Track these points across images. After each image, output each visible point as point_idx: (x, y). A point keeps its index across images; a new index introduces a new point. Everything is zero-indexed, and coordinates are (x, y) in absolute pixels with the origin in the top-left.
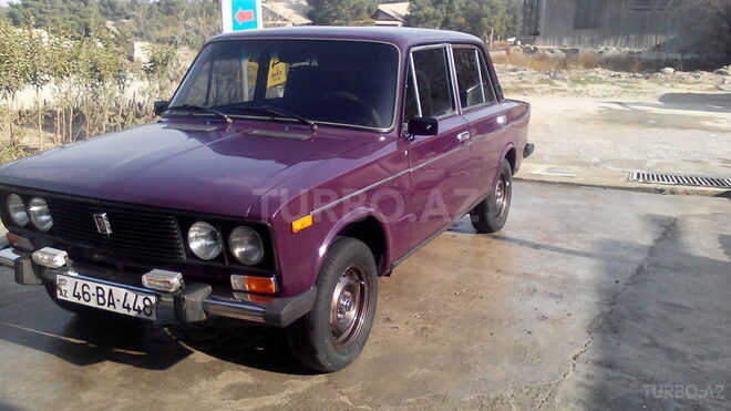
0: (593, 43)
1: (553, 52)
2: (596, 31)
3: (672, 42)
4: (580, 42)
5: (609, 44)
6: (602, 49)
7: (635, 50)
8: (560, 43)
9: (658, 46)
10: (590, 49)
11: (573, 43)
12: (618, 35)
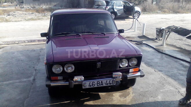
0: (39, 5)
1: (28, 8)
2: (39, 2)
3: (58, 4)
4: (35, 5)
5: (43, 5)
6: (41, 6)
7: (50, 7)
8: (30, 5)
9: (55, 5)
10: (38, 6)
11: (33, 5)
12: (45, 3)
